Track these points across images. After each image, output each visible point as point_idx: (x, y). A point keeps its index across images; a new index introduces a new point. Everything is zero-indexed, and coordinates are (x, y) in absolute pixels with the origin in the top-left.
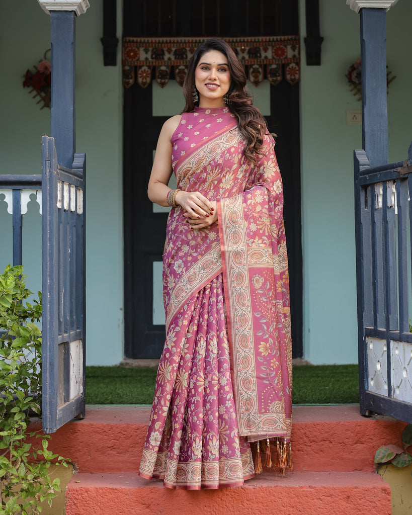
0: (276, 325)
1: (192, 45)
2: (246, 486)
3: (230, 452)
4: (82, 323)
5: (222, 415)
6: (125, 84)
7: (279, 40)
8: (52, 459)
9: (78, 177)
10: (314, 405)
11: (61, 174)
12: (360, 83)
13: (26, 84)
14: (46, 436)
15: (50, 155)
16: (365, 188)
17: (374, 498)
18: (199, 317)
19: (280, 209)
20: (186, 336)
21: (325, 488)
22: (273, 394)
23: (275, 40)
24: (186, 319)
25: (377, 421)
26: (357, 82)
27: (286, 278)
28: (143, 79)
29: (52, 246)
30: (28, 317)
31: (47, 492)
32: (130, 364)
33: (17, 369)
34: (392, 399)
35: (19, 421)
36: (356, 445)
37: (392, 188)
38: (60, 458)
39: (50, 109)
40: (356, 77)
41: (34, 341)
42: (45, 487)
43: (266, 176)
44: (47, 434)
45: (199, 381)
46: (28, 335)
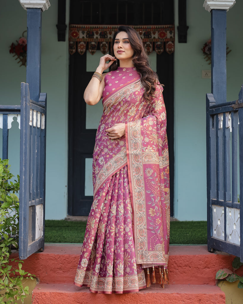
0: (160, 199)
1: (110, 30)
2: (140, 293)
3: (131, 271)
4: (43, 194)
5: (126, 250)
6: (70, 52)
7: (162, 27)
8: (24, 275)
9: (42, 107)
10: (180, 245)
11: (32, 105)
12: (211, 54)
13: (11, 51)
14: (21, 261)
15: (26, 94)
16: (213, 116)
17: (215, 301)
18: (113, 191)
19: (164, 129)
20: (104, 202)
21: (186, 294)
22: (157, 239)
23: (160, 27)
24: (104, 192)
25: (218, 255)
26: (208, 53)
27: (167, 171)
28: (81, 49)
29: (26, 148)
30: (11, 190)
31: (21, 294)
32: (71, 219)
33: (4, 221)
34: (227, 242)
35: (5, 252)
36: (205, 269)
37: (229, 117)
38: (29, 274)
39: (26, 66)
40: (208, 50)
41: (14, 204)
42: (20, 291)
43: (156, 109)
44: (21, 260)
45: (112, 229)
46: (11, 201)
